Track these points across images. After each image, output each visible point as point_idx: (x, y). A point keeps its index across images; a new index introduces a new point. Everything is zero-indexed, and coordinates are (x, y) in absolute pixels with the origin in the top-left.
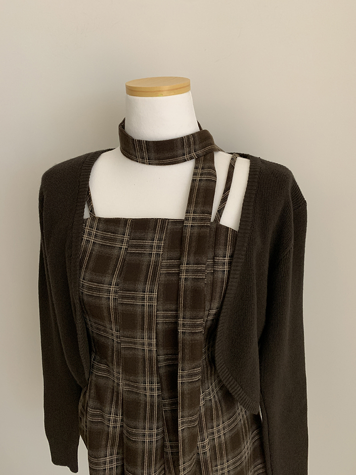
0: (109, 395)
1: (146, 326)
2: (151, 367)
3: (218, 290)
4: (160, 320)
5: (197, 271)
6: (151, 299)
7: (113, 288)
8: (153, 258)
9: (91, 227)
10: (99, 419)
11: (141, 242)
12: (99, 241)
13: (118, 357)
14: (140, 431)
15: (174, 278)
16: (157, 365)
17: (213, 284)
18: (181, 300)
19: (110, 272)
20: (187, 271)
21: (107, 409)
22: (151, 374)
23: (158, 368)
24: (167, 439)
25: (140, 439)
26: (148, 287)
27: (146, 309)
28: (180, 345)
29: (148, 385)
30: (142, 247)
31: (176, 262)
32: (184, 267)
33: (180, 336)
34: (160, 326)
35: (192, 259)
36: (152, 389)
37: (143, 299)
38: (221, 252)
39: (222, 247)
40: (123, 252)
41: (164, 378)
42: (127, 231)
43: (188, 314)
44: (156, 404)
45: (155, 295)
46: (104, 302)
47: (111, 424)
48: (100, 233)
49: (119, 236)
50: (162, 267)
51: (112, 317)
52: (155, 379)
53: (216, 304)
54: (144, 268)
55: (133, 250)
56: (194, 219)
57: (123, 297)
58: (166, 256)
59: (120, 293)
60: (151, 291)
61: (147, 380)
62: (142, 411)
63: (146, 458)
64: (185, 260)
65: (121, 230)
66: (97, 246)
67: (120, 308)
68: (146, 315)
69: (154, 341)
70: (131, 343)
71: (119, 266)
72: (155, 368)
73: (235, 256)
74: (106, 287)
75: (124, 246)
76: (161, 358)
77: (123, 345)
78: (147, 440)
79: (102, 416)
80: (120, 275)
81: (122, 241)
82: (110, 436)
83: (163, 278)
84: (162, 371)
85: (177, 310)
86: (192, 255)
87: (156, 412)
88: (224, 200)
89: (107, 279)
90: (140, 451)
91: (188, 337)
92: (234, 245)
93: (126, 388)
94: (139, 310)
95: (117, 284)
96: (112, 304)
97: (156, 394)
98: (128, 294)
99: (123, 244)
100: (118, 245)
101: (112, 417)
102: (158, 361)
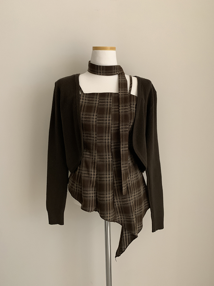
0: (91, 164)
1: (107, 132)
2: (108, 149)
3: (133, 115)
4: (113, 128)
5: (126, 109)
6: (109, 120)
7: (95, 117)
8: (109, 106)
9: (83, 96)
10: (87, 175)
11: (103, 101)
12: (87, 101)
13: (95, 146)
14: (105, 176)
15: (117, 112)
16: (111, 148)
17: (131, 114)
18: (121, 119)
19: (93, 111)
20: (122, 109)
21: (91, 170)
22: (109, 152)
23: (111, 149)
24: (115, 180)
25: (105, 179)
26: (108, 116)
27: (107, 124)
28: (121, 136)
29: (107, 157)
30: (104, 102)
31: (117, 107)
32: (121, 108)
33: (121, 133)
34: (112, 131)
35: (123, 105)
36: (109, 158)
37: (106, 120)
38: (132, 103)
39: (133, 102)
40: (97, 104)
41: (113, 153)
42: (98, 97)
43: (123, 124)
44: (111, 164)
45: (111, 118)
46: (91, 122)
47: (92, 176)
48: (87, 98)
49: (95, 99)
50: (112, 109)
51: (94, 129)
52: (110, 154)
53: (132, 121)
54: (106, 109)
55: (101, 104)
56: (122, 92)
57: (99, 120)
58: (113, 105)
59: (98, 119)
60: (109, 117)
61: (107, 154)
62: (105, 168)
63: (108, 187)
64: (121, 105)
65: (95, 97)
66: (87, 103)
67: (97, 125)
68: (107, 126)
69: (110, 138)
70: (101, 139)
71: (96, 109)
72: (110, 149)
73: (137, 104)
74: (92, 117)
75: (97, 102)
76: (113, 144)
77: (98, 141)
78: (108, 179)
79: (89, 174)
80: (97, 112)
81: (96, 101)
82: (92, 182)
83: (113, 112)
84: (113, 150)
85: (119, 124)
86: (123, 104)
87: (111, 167)
88: (131, 87)
89: (92, 114)
90: (105, 184)
91: (124, 133)
92: (137, 101)
93: (98, 160)
94: (105, 125)
95: (96, 116)
96: (94, 123)
97: (110, 160)
98: (101, 119)
99: (96, 102)
100: (95, 102)
101: (93, 173)
102: (111, 146)
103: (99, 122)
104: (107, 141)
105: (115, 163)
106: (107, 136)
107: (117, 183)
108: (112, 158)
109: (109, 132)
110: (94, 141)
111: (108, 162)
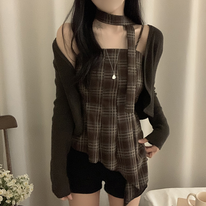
103: (107, 77)
104: (113, 95)
105: (119, 117)
106: (113, 90)
107: (120, 136)
108: (117, 111)
109: (116, 87)
110: (100, 95)
111: (112, 116)
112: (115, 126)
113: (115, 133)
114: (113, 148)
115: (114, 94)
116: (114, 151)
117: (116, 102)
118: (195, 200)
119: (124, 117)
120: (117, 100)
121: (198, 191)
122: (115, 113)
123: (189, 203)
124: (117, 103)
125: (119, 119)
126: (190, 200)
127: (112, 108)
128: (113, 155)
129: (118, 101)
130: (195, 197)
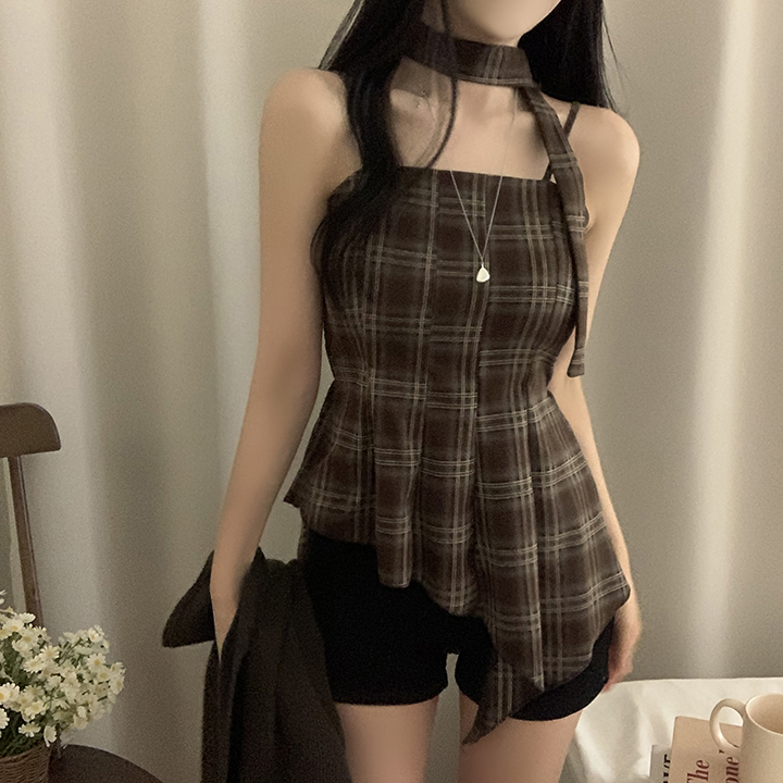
103: (446, 273)
104: (466, 340)
105: (483, 418)
106: (469, 321)
107: (484, 491)
108: (478, 400)
109: (477, 312)
110: (421, 338)
111: (462, 416)
112: (468, 455)
113: (467, 480)
114: (460, 535)
115: (472, 334)
116: (463, 546)
117: (478, 364)
118: (741, 725)
119: (502, 421)
120: (479, 359)
121: (755, 692)
122: (473, 406)
123: (720, 736)
124: (478, 368)
125: (484, 429)
126: (721, 724)
127: (464, 389)
128: (459, 557)
129: (484, 363)
130: (742, 712)
